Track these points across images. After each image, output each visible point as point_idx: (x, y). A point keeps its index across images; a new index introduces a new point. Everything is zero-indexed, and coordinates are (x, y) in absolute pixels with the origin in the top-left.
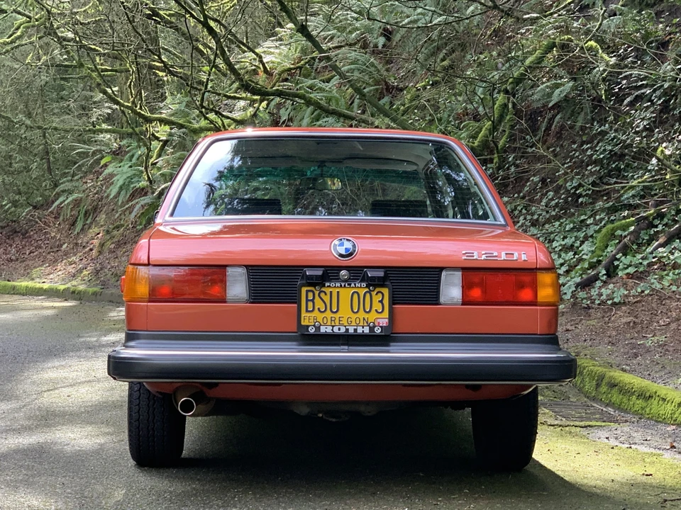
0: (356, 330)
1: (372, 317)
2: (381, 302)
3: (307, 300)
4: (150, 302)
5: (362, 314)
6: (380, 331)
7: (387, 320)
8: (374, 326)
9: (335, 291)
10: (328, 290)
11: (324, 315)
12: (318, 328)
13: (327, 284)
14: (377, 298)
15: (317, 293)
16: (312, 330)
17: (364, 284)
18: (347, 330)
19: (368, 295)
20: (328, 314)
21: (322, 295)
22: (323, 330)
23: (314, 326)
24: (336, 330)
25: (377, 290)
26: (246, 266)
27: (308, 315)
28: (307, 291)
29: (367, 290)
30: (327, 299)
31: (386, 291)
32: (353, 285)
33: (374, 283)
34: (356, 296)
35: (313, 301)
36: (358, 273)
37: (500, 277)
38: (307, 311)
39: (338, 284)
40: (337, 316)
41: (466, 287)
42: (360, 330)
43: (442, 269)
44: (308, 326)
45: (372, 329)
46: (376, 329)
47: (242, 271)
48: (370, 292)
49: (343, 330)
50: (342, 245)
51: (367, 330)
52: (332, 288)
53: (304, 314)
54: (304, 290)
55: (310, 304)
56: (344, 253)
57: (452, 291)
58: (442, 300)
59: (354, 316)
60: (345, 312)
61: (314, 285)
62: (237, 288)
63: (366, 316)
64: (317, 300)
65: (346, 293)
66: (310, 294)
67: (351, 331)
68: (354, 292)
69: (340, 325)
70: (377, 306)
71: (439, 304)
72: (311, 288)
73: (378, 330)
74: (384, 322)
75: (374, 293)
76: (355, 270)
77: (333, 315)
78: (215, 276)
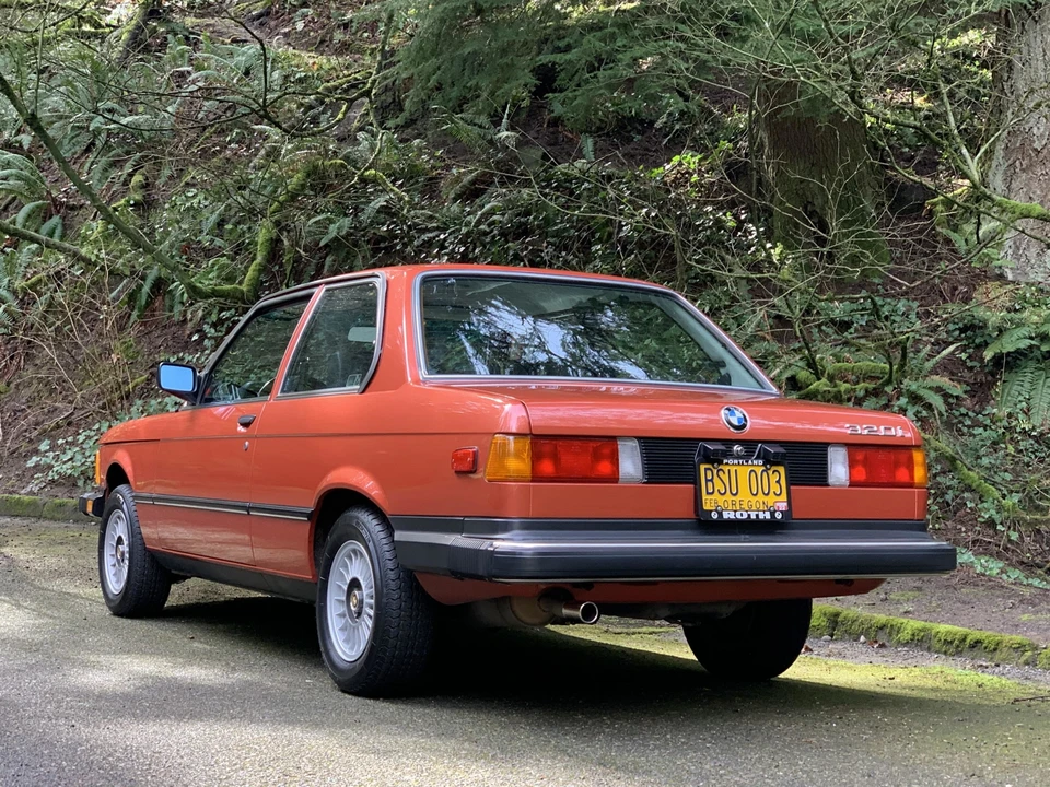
0: (757, 515)
1: (771, 500)
2: (778, 482)
3: (707, 480)
4: (532, 481)
5: (761, 497)
6: (780, 517)
7: (786, 504)
8: (775, 511)
9: (733, 469)
10: (726, 468)
11: (724, 498)
12: (720, 514)
13: (725, 461)
14: (774, 478)
15: (715, 471)
16: (715, 516)
17: (761, 462)
18: (749, 515)
19: (765, 474)
20: (728, 496)
21: (721, 473)
22: (726, 515)
23: (716, 510)
24: (739, 516)
25: (775, 468)
26: (639, 438)
27: (709, 497)
28: (706, 469)
29: (763, 468)
30: (726, 478)
31: (782, 470)
32: (750, 462)
33: (770, 461)
34: (753, 474)
35: (712, 480)
36: (752, 448)
37: (881, 455)
38: (708, 493)
39: (736, 462)
40: (737, 498)
41: (852, 464)
42: (761, 517)
43: (827, 444)
44: (711, 511)
45: (772, 514)
46: (776, 514)
47: (635, 443)
48: (766, 470)
49: (745, 516)
50: (733, 414)
51: (768, 516)
52: (730, 466)
53: (705, 497)
54: (703, 467)
55: (710, 484)
56: (736, 423)
57: (838, 470)
58: (831, 480)
59: (754, 499)
60: (744, 494)
61: (712, 462)
62: (630, 464)
63: (766, 499)
64: (716, 479)
65: (744, 471)
66: (709, 473)
67: (753, 517)
68: (752, 471)
69: (742, 509)
70: (775, 488)
71: (828, 485)
72: (709, 466)
73: (779, 516)
74: (783, 506)
75: (770, 472)
76: (749, 445)
77: (734, 498)
78: (606, 451)
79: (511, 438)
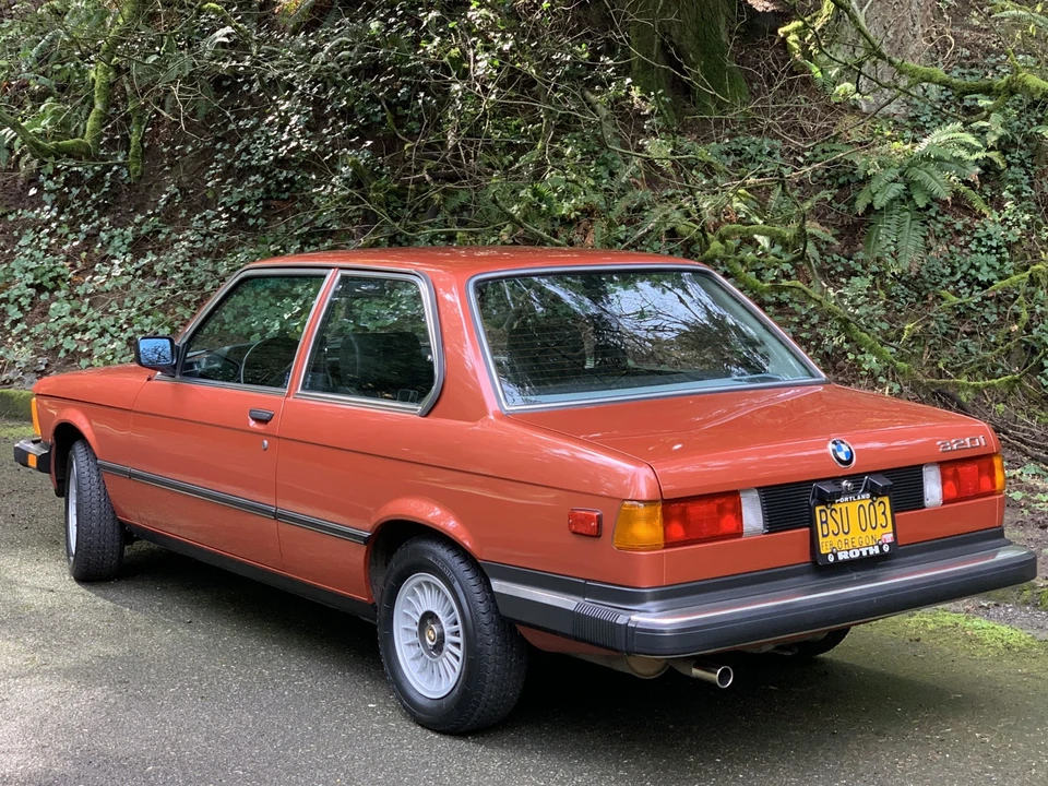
0: (868, 551)
1: (878, 533)
2: (884, 513)
3: (822, 523)
4: (665, 548)
5: (869, 531)
7: (891, 535)
8: (883, 544)
9: (843, 506)
10: (838, 507)
11: (838, 538)
12: (836, 556)
13: (837, 500)
14: (880, 509)
15: (828, 511)
16: (831, 559)
17: (868, 495)
18: (861, 553)
19: (872, 507)
20: (842, 536)
21: (834, 513)
22: (842, 556)
23: (832, 553)
24: (852, 556)
25: (880, 499)
26: (758, 488)
27: (825, 540)
28: (821, 511)
29: (870, 501)
30: (837, 517)
31: (886, 500)
32: (858, 497)
33: (875, 492)
34: (862, 510)
35: (826, 522)
36: (859, 481)
37: (967, 468)
38: (824, 536)
39: (847, 499)
40: (849, 537)
41: (944, 482)
42: (871, 553)
43: (922, 465)
44: (827, 555)
45: (881, 547)
46: (884, 547)
47: (755, 494)
48: (873, 503)
49: (858, 555)
50: (840, 448)
51: (877, 551)
52: (843, 504)
53: (821, 540)
54: (818, 509)
55: (825, 526)
56: (844, 458)
57: (933, 490)
58: (927, 503)
59: (864, 535)
60: (855, 532)
61: (826, 504)
62: (752, 516)
63: (874, 532)
64: (830, 520)
65: (853, 507)
66: (823, 514)
67: (865, 554)
68: (861, 506)
69: (854, 548)
70: (881, 519)
71: (924, 507)
72: (823, 507)
73: (886, 549)
74: (889, 538)
75: (876, 504)
76: (856, 478)
77: (846, 537)
78: (730, 506)
79: (642, 505)
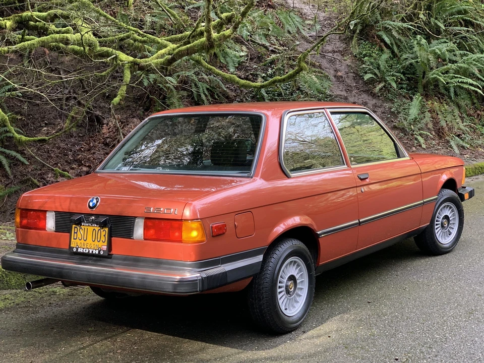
0: (92, 251)
1: (100, 244)
2: (105, 236)
3: (75, 233)
5: (96, 242)
8: (101, 250)
9: (86, 228)
10: (83, 227)
11: (80, 242)
12: (77, 249)
13: (83, 224)
14: (103, 233)
15: (78, 229)
16: (75, 250)
17: (98, 225)
18: (89, 251)
20: (82, 241)
21: (81, 229)
22: (79, 250)
23: (76, 247)
24: (84, 251)
25: (104, 229)
26: (55, 211)
27: (75, 241)
28: (75, 227)
29: (99, 228)
30: (82, 232)
31: (107, 230)
32: (93, 225)
33: (103, 225)
34: (94, 231)
35: (76, 233)
37: (163, 224)
38: (74, 239)
39: (87, 225)
40: (86, 242)
41: (146, 229)
42: (94, 252)
43: (136, 217)
44: (73, 248)
45: (99, 252)
47: (54, 214)
48: (101, 230)
49: (87, 251)
51: (97, 253)
53: (72, 240)
55: (75, 234)
56: (91, 205)
57: (139, 230)
58: (134, 236)
59: (93, 243)
60: (89, 240)
61: (78, 224)
62: (50, 223)
63: (98, 243)
64: (78, 233)
65: (91, 229)
66: (76, 229)
68: (94, 229)
69: (86, 248)
70: (103, 238)
72: (77, 226)
73: (102, 253)
74: (105, 248)
77: (84, 242)
78: (42, 216)
